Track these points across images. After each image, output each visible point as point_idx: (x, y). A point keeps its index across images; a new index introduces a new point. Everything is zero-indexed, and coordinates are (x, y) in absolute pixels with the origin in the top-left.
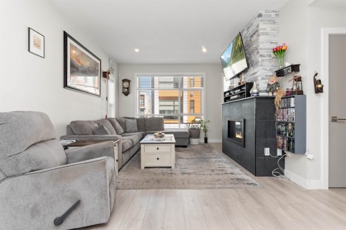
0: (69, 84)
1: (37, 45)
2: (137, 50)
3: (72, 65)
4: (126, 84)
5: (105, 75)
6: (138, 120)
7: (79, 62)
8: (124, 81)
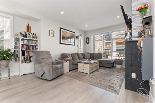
0: (61, 42)
1: (52, 34)
2: (87, 26)
3: (63, 37)
4: (88, 40)
5: (77, 37)
6: (91, 54)
7: (65, 35)
8: (87, 38)
